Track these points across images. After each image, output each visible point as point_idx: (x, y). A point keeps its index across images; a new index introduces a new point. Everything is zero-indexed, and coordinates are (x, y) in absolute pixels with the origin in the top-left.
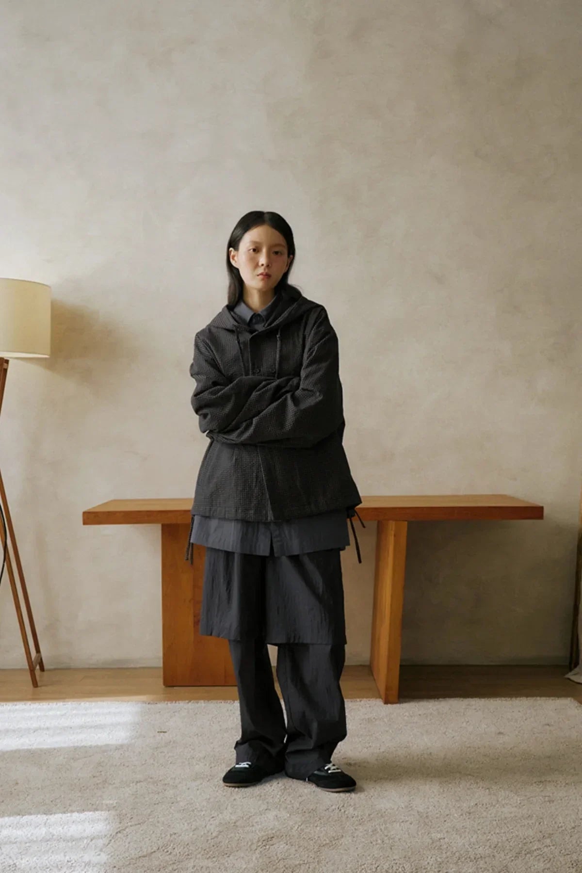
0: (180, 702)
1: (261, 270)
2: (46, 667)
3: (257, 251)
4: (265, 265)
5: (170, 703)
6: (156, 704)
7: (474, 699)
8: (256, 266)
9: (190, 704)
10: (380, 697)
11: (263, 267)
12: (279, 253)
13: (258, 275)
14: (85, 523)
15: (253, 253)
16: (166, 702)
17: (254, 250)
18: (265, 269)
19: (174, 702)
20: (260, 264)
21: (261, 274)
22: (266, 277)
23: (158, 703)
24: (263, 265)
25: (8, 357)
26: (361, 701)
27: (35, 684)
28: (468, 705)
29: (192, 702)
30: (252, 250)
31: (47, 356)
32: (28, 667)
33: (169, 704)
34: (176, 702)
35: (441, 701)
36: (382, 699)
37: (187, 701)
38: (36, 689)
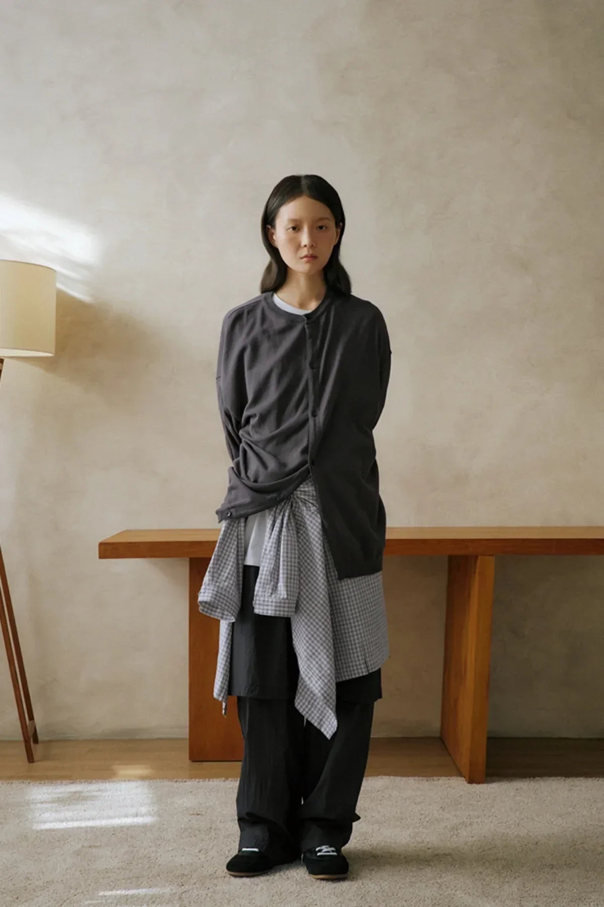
0: (214, 780)
1: (304, 252)
2: (40, 738)
3: (297, 229)
4: (308, 246)
5: (203, 781)
6: (185, 782)
7: (578, 778)
8: (298, 247)
9: (227, 782)
10: (461, 775)
11: (306, 249)
12: (324, 228)
13: (302, 258)
14: (100, 557)
15: (293, 231)
16: (197, 780)
17: (294, 228)
18: (309, 251)
19: (207, 779)
20: (303, 244)
21: (306, 257)
22: (311, 258)
23: (187, 780)
24: (305, 246)
25: (3, 357)
26: (438, 780)
27: (31, 758)
28: (572, 786)
29: (230, 779)
30: (291, 229)
31: (50, 355)
32: (22, 739)
33: (201, 783)
34: (209, 781)
35: (538, 780)
36: (464, 777)
37: (223, 779)
38: (31, 764)
